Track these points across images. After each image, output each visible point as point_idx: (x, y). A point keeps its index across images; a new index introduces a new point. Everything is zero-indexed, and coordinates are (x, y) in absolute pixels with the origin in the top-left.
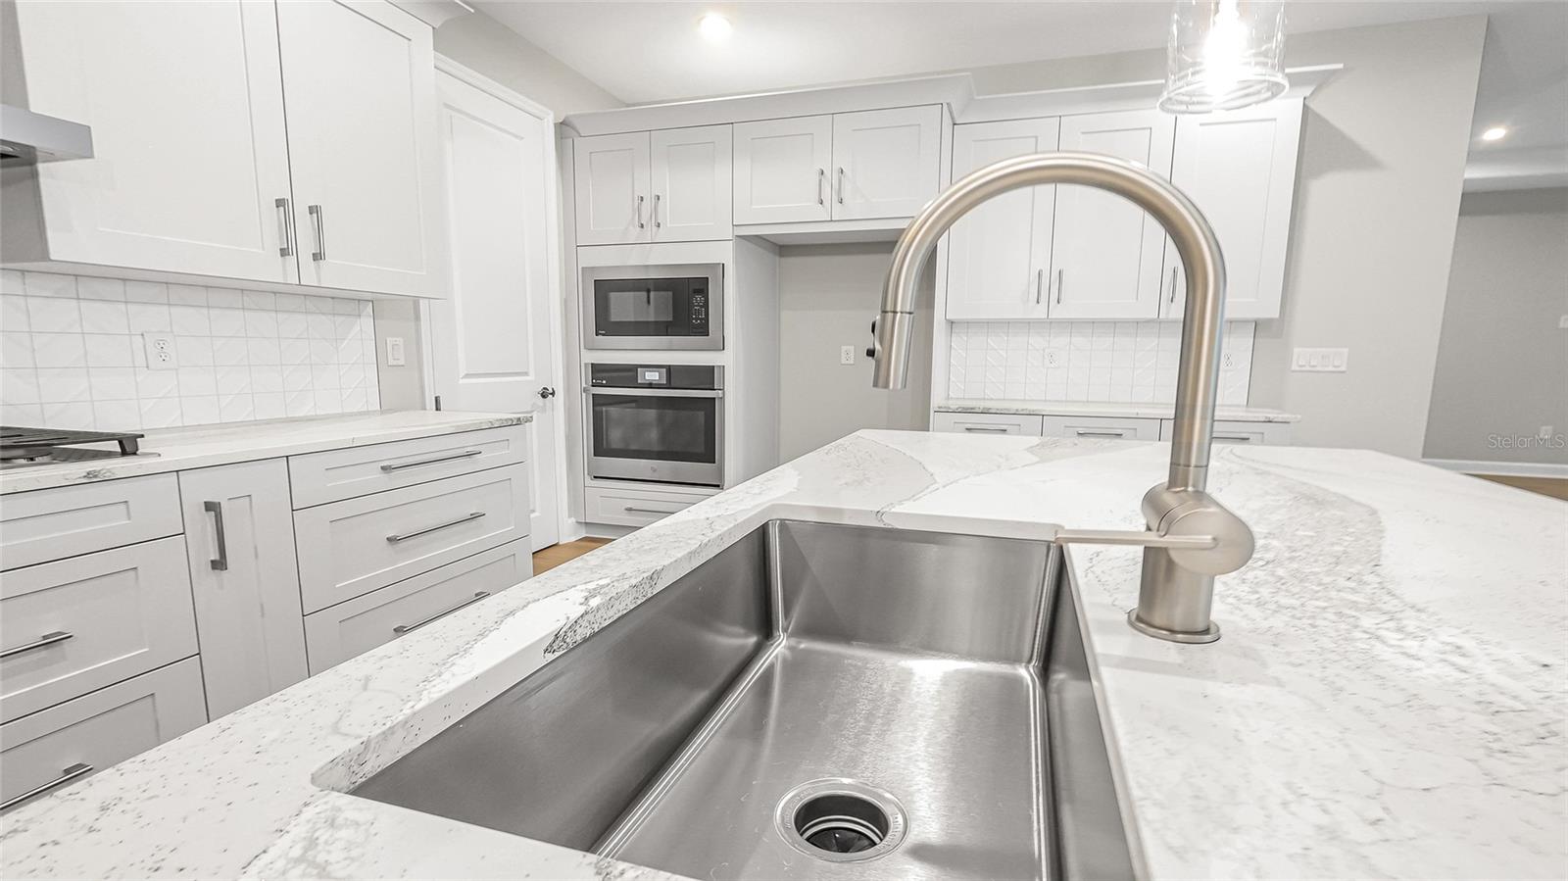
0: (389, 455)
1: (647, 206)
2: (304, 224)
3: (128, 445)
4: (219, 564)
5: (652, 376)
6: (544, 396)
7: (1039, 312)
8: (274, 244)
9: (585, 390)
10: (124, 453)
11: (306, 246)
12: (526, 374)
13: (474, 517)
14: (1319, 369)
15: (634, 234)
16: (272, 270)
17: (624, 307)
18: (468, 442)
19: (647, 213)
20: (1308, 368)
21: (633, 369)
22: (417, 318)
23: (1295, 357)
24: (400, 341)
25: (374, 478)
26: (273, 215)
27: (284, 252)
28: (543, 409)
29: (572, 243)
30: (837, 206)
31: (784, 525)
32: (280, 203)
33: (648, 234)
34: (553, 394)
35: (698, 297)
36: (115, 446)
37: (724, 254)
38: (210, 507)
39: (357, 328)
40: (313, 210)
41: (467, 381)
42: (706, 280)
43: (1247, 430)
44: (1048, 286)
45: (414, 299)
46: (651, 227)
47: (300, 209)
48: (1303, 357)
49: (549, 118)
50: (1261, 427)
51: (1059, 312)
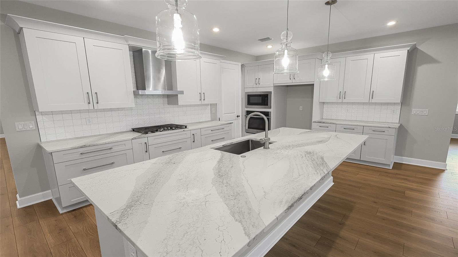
0: (212, 129)
1: (257, 80)
4: (194, 142)
6: (238, 117)
7: (340, 101)
8: (199, 99)
9: (245, 116)
11: (203, 99)
12: (234, 113)
13: (223, 138)
14: (420, 114)
15: (255, 86)
16: (199, 103)
17: (253, 100)
18: (223, 127)
19: (257, 82)
20: (416, 114)
22: (217, 106)
23: (413, 111)
24: (214, 109)
25: (210, 132)
26: (199, 95)
27: (200, 100)
28: (237, 119)
29: (244, 87)
30: (293, 80)
31: (252, 141)
32: (200, 93)
33: (258, 85)
34: (239, 116)
35: (266, 98)
36: (185, 127)
37: (271, 89)
38: (193, 134)
39: (208, 108)
40: (204, 93)
41: (224, 115)
42: (268, 95)
43: (383, 129)
44: (342, 95)
45: (216, 104)
46: (258, 84)
47: (202, 94)
48: (414, 111)
49: (240, 64)
50: (388, 129)
51: (345, 101)
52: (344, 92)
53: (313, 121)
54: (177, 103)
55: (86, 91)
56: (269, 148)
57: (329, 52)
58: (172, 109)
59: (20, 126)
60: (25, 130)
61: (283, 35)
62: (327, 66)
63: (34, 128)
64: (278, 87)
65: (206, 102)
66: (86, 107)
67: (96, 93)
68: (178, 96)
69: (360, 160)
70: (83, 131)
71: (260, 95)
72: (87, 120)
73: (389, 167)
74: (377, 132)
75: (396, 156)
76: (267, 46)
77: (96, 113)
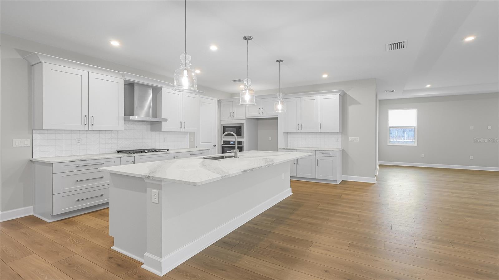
0: (191, 153)
2: (183, 124)
3: (168, 150)
5: (232, 143)
6: (214, 146)
7: (299, 131)
9: (221, 145)
10: (167, 151)
11: (183, 127)
12: (211, 142)
14: (354, 141)
15: (230, 118)
16: (180, 130)
18: (201, 152)
19: (232, 115)
20: (352, 141)
21: (229, 141)
22: (195, 134)
23: (349, 139)
24: (192, 137)
25: (189, 156)
26: (180, 124)
27: (181, 128)
28: (213, 149)
29: (220, 120)
30: (262, 114)
32: (181, 122)
34: (216, 146)
35: (240, 129)
37: (244, 122)
38: (174, 157)
39: (187, 135)
40: (184, 122)
41: (202, 143)
42: (241, 126)
43: (329, 152)
44: (300, 126)
45: (195, 132)
46: (232, 117)
47: (183, 122)
48: (351, 139)
49: (217, 100)
50: (332, 152)
51: (302, 131)
52: (301, 124)
53: (279, 147)
54: (160, 130)
55: (84, 115)
56: (238, 157)
57: (281, 93)
58: (155, 135)
59: (17, 142)
60: (21, 146)
61: (245, 80)
62: (280, 102)
63: (29, 145)
64: (249, 120)
65: (186, 130)
66: (82, 127)
67: (92, 116)
68: (161, 123)
69: (316, 179)
70: (72, 150)
71: (235, 127)
72: (77, 141)
73: (337, 182)
74: (325, 154)
75: (343, 175)
76: (240, 86)
77: (86, 135)
